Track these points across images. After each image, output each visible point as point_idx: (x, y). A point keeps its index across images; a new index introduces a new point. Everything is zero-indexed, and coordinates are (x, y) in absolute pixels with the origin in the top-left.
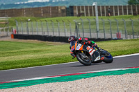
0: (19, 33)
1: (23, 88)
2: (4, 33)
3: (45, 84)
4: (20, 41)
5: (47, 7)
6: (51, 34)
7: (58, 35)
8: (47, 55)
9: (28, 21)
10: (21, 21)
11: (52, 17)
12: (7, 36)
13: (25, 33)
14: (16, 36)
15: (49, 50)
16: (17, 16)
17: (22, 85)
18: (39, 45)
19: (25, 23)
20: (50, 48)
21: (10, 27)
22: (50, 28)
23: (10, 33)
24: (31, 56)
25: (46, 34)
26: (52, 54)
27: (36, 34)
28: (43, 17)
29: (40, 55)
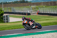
0: (40, 12)
1: (42, 35)
2: (34, 12)
3: (51, 33)
4: (40, 15)
5: (51, 2)
6: (53, 13)
7: (56, 13)
8: (51, 21)
9: (43, 7)
10: (41, 7)
11: (53, 6)
12: (35, 13)
13: (43, 12)
14: (39, 14)
15: (52, 19)
16: (39, 5)
17: (41, 33)
18: (48, 17)
19: (42, 8)
20: (52, 18)
21: (36, 10)
22: (53, 10)
23: (36, 12)
24: (45, 22)
25: (51, 13)
26: (53, 21)
27: (47, 12)
28: (50, 6)
29: (49, 21)
